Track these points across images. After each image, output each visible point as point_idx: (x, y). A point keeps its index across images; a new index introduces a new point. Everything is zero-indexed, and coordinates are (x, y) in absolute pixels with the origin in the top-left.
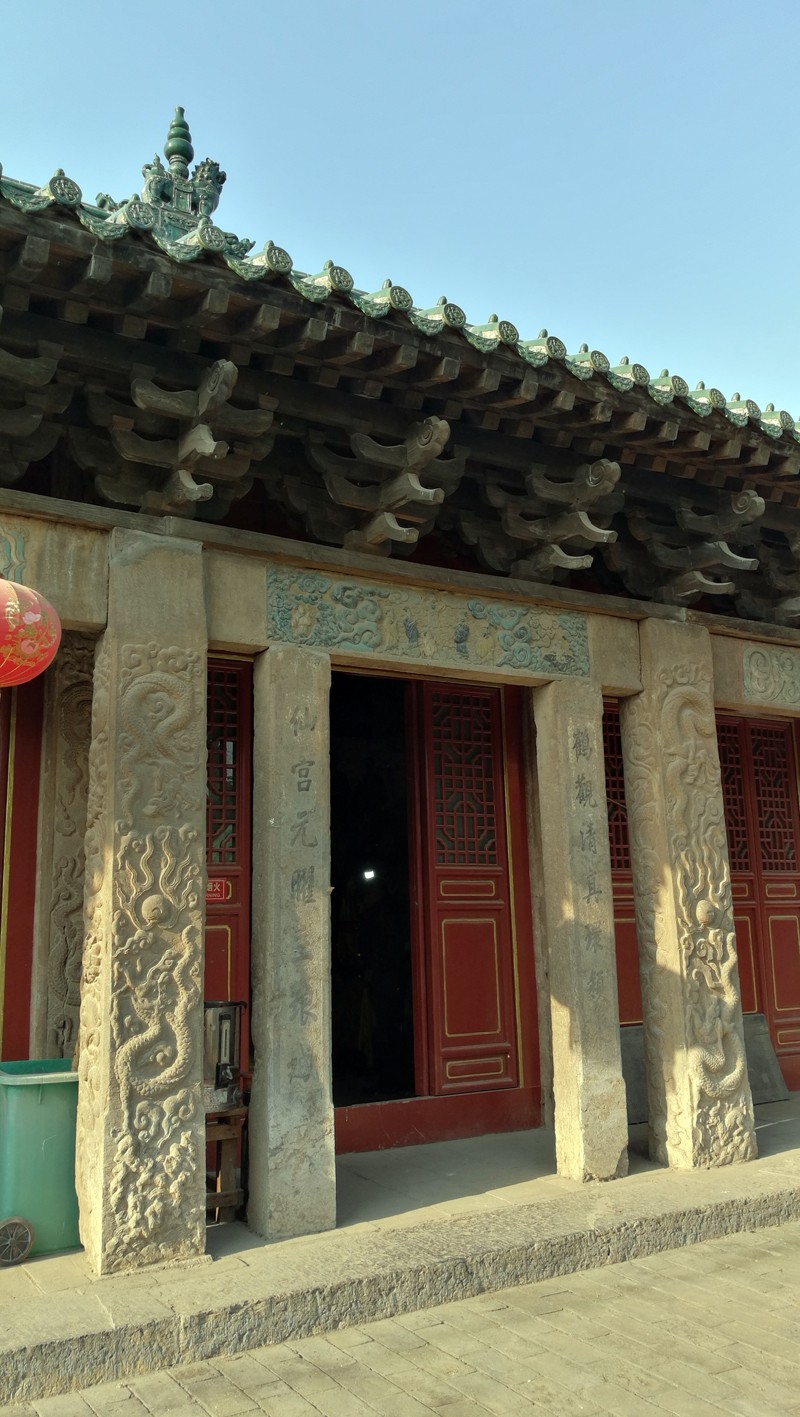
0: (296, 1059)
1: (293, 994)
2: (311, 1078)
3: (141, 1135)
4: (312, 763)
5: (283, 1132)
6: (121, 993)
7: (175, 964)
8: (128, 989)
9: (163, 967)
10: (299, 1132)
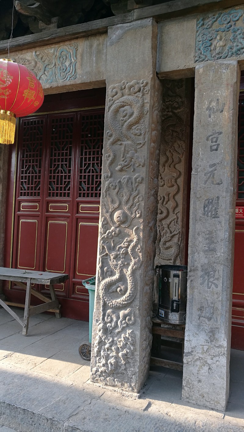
0: (203, 307)
1: (202, 270)
2: (212, 320)
3: (108, 325)
4: (221, 133)
5: (193, 345)
6: (103, 256)
7: (129, 245)
8: (107, 255)
9: (123, 246)
10: (203, 348)
